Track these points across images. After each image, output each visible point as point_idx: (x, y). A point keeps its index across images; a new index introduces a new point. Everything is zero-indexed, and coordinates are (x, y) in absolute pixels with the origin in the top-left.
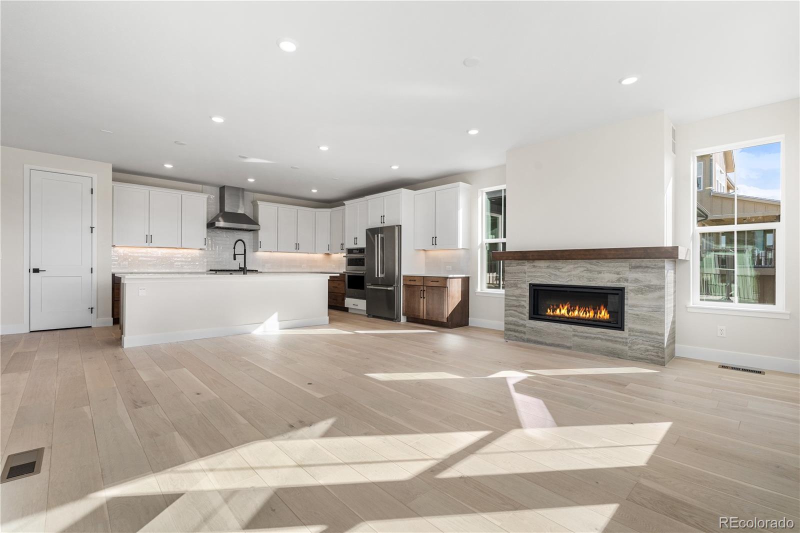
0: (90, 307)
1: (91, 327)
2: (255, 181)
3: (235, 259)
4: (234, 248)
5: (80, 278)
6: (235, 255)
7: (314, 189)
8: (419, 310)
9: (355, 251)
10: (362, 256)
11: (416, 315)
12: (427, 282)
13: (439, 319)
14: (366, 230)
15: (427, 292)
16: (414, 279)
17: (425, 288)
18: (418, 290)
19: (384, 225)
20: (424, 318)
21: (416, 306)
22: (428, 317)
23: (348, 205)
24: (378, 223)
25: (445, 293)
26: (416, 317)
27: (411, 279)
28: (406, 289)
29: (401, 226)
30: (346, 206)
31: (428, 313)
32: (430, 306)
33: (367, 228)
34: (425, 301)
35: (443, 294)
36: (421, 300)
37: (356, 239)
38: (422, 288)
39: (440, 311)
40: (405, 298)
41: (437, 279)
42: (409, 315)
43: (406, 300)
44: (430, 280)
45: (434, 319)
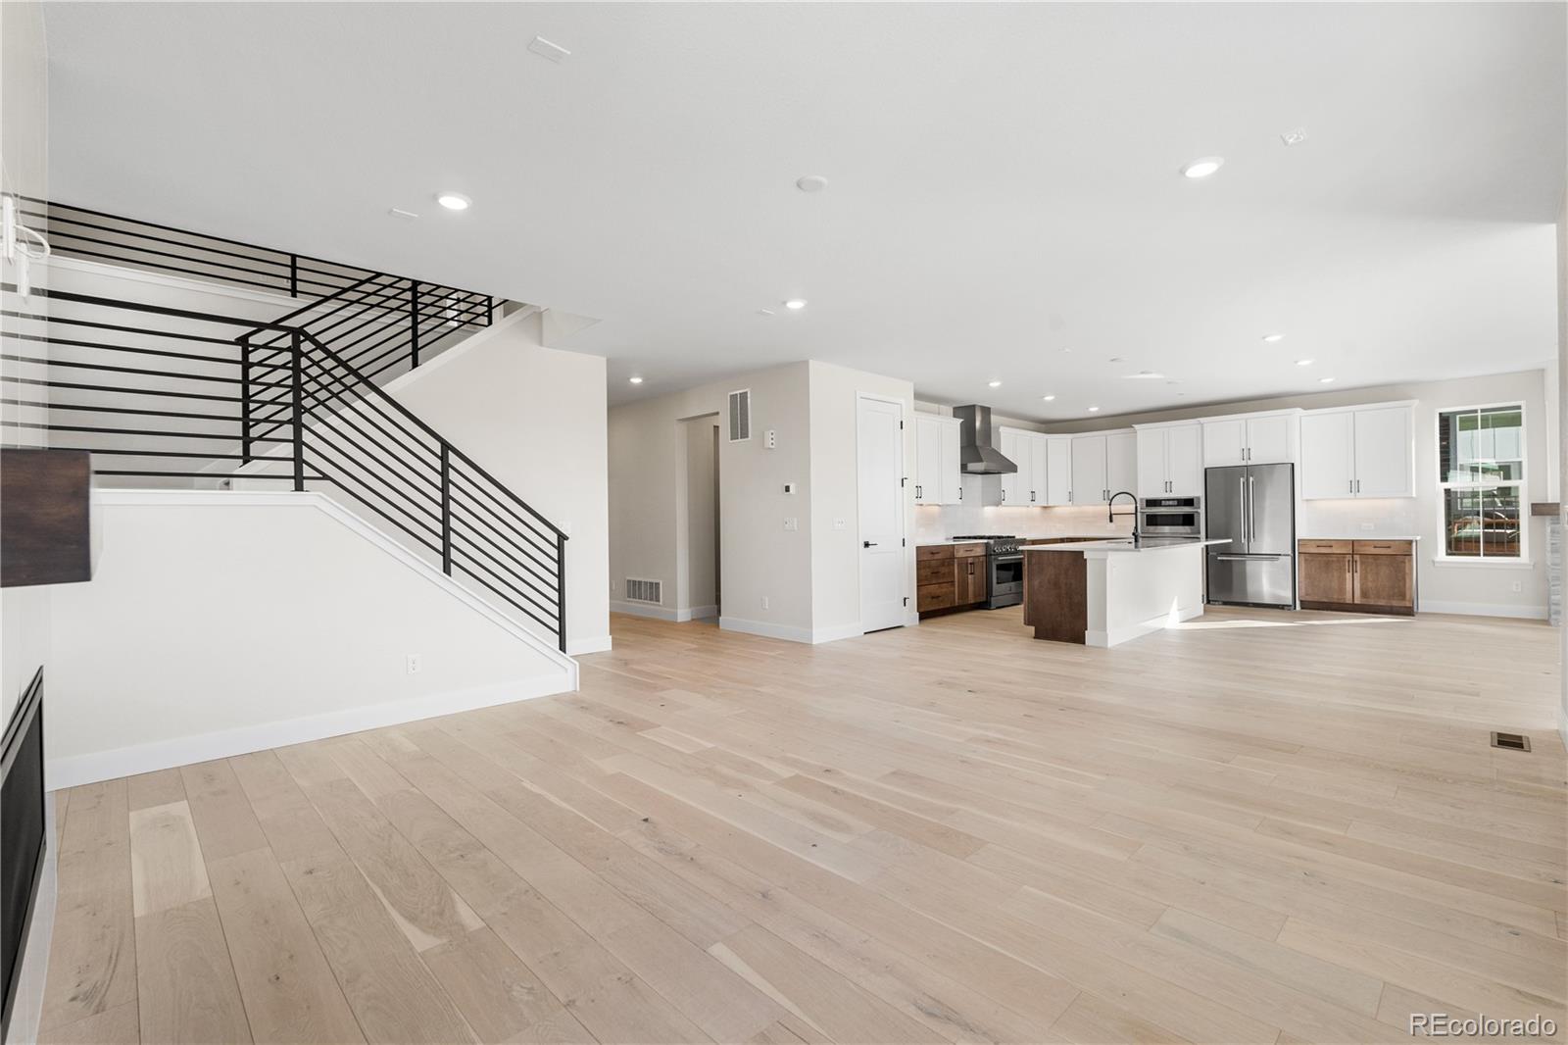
1: (903, 626)
3: (1111, 521)
5: (893, 554)
7: (1091, 406)
8: (1342, 590)
9: (1168, 503)
10: (1187, 510)
11: (1335, 598)
12: (1363, 549)
13: (1395, 603)
14: (1206, 470)
15: (1362, 563)
16: (1329, 544)
17: (1357, 557)
18: (1338, 561)
19: (1250, 463)
20: (1356, 602)
21: (1335, 584)
22: (1365, 601)
23: (1142, 430)
24: (1232, 459)
25: (1407, 564)
26: (1335, 601)
27: (1320, 543)
28: (1306, 560)
29: (1293, 464)
30: (1138, 432)
31: (1364, 594)
32: (1370, 584)
33: (1206, 466)
34: (1357, 576)
35: (1405, 568)
36: (1348, 576)
37: (1168, 485)
38: (1349, 557)
39: (1396, 590)
40: (1303, 574)
41: (1387, 544)
42: (1316, 598)
43: (1308, 576)
44: (1369, 546)
45: (1382, 603)
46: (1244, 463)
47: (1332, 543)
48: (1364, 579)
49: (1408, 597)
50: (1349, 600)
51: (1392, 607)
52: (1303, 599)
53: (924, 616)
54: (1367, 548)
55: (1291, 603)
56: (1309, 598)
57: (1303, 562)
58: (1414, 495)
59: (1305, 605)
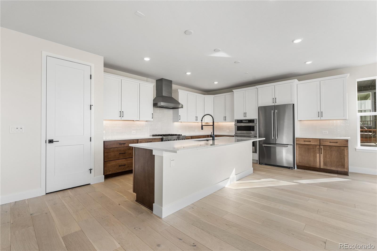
0: (90, 169)
1: (89, 184)
2: (191, 74)
3: (202, 129)
4: (202, 121)
5: (83, 145)
6: (202, 126)
7: (215, 82)
8: (315, 161)
9: (245, 121)
10: (251, 124)
11: (312, 165)
12: (324, 143)
13: (339, 169)
14: (259, 107)
15: (324, 149)
16: (309, 140)
17: (322, 147)
18: (313, 148)
19: (276, 104)
20: (321, 167)
21: (312, 159)
22: (325, 167)
23: (236, 92)
24: (269, 102)
25: (346, 151)
26: (312, 166)
27: (305, 140)
28: (299, 147)
29: (294, 104)
30: (235, 93)
31: (325, 164)
32: (328, 160)
33: (259, 106)
34: (322, 155)
35: (344, 152)
36: (318, 155)
37: (245, 114)
38: (318, 147)
39: (340, 163)
40: (298, 153)
41: (336, 141)
42: (303, 165)
43: (300, 154)
44: (327, 141)
45: (333, 169)
46: (274, 104)
47: (311, 140)
48: (325, 157)
49: (346, 167)
50: (318, 166)
51: (337, 171)
52: (298, 165)
53: (107, 176)
54: (327, 143)
55: (292, 166)
56: (300, 164)
57: (298, 148)
58: (347, 119)
59: (299, 167)
